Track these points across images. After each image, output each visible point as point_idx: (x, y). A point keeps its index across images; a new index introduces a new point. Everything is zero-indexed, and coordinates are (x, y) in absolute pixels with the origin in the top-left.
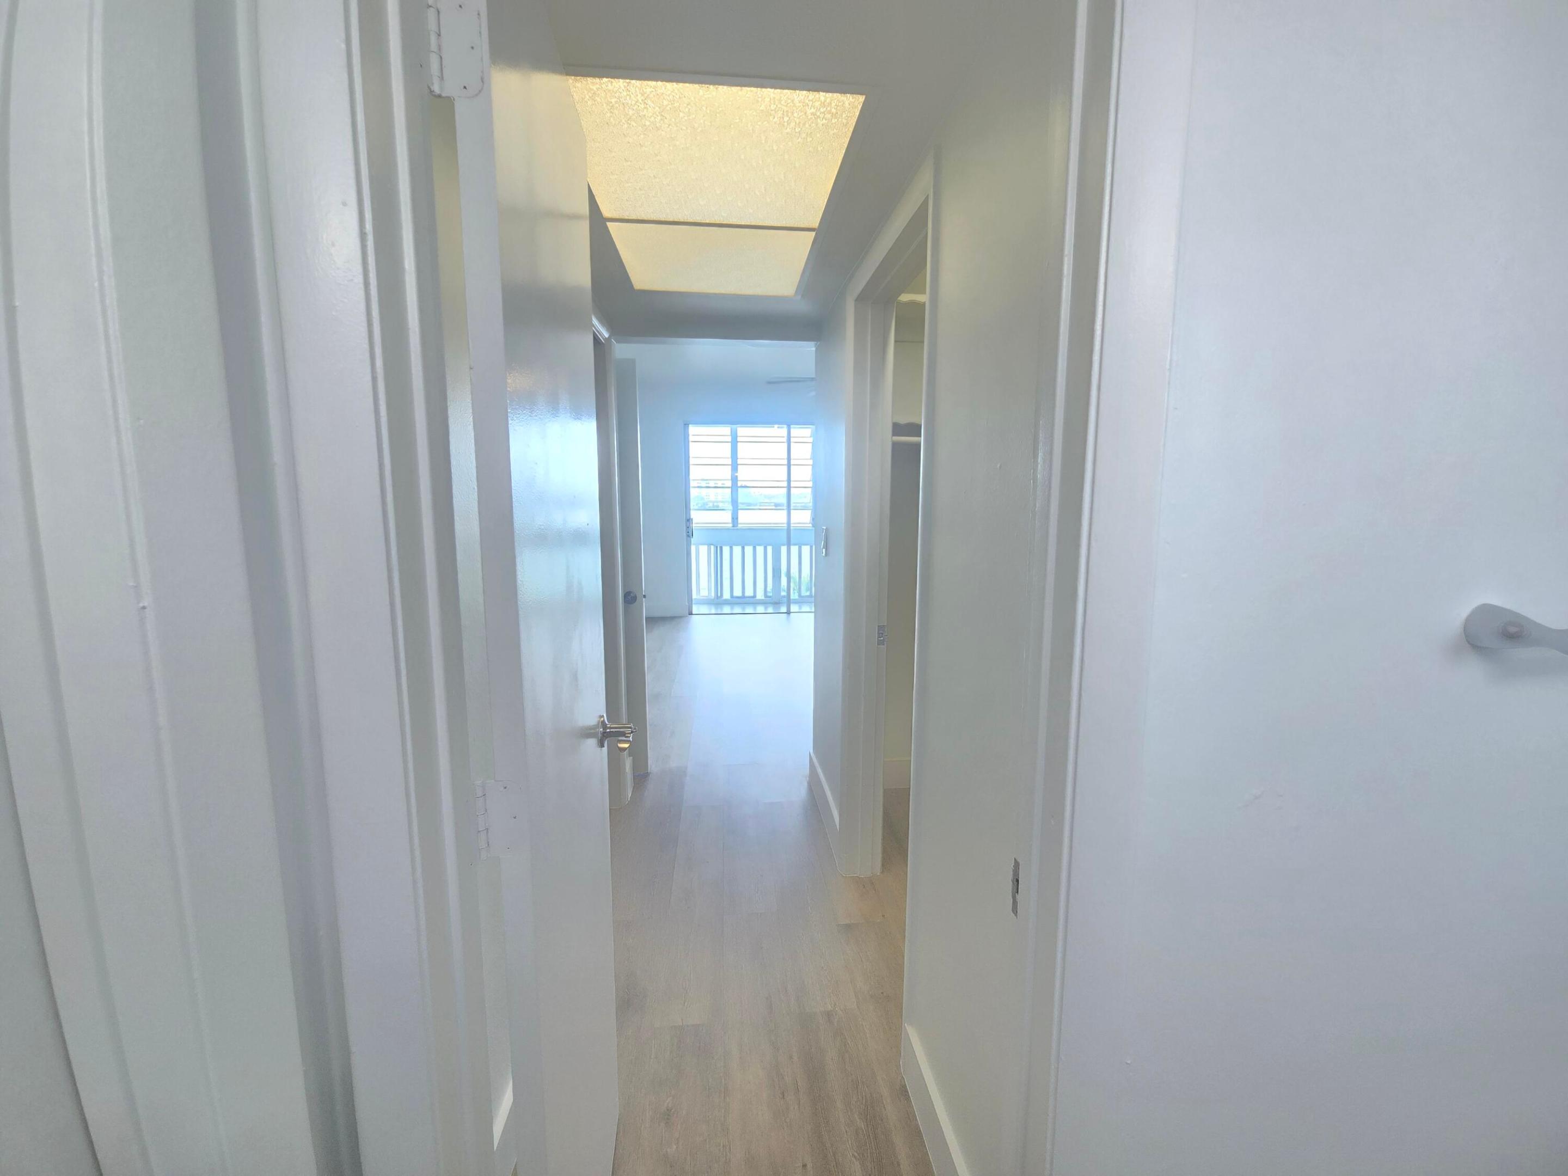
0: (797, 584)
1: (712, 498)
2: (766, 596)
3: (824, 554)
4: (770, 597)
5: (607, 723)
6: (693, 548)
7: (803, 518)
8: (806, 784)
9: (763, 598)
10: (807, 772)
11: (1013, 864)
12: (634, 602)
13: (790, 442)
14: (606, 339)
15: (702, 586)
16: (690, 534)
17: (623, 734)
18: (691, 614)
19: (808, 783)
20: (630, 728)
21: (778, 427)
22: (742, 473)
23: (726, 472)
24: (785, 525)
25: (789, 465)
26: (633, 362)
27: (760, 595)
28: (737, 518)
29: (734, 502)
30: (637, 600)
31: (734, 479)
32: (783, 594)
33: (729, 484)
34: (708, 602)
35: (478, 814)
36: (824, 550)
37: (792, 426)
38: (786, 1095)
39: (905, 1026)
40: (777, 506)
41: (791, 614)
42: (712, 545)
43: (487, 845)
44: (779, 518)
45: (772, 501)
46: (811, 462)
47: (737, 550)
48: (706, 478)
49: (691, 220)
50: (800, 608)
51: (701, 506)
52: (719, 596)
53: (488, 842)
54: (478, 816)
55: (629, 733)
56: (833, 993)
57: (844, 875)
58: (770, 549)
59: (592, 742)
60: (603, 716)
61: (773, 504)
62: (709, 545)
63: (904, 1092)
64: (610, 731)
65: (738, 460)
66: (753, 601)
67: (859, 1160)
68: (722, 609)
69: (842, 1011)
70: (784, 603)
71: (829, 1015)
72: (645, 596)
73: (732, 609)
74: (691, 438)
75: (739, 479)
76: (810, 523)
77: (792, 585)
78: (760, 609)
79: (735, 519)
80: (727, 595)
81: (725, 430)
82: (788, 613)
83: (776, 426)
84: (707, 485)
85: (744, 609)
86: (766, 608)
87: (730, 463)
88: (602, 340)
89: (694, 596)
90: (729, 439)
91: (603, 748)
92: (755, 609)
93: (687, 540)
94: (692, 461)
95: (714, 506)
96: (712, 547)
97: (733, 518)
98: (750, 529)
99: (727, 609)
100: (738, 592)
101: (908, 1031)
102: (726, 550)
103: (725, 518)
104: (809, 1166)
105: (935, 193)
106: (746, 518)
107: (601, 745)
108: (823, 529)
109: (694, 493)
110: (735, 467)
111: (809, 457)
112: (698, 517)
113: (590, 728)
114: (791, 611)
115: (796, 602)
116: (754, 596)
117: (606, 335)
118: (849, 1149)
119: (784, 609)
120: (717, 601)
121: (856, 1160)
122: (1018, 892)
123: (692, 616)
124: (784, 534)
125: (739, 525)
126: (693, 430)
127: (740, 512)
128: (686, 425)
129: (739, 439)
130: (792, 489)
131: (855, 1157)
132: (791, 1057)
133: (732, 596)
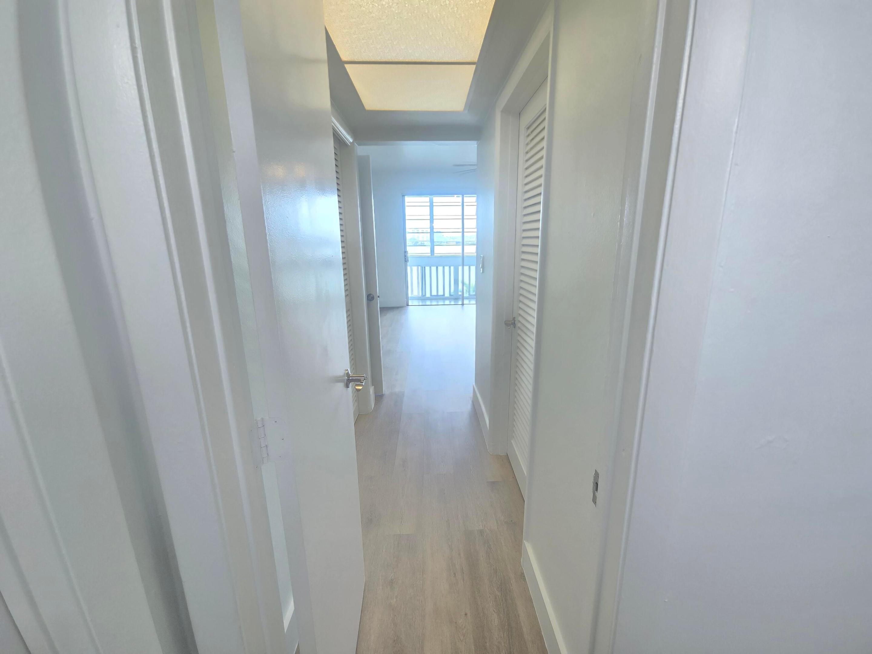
0: (468, 288)
1: (421, 239)
2: (450, 295)
3: (481, 272)
4: (452, 295)
5: (350, 374)
6: (409, 268)
7: (471, 250)
8: (471, 402)
9: (449, 296)
10: (471, 395)
11: (594, 473)
12: (373, 300)
13: (464, 205)
14: (351, 143)
15: (414, 290)
16: (406, 261)
17: (359, 380)
18: (408, 305)
19: (472, 402)
20: (363, 377)
21: (457, 197)
22: (437, 225)
23: (427, 224)
24: (461, 254)
25: (463, 219)
26: (368, 157)
27: (447, 295)
28: (434, 251)
29: (432, 240)
30: (374, 299)
31: (432, 228)
32: (460, 293)
33: (429, 230)
34: (418, 299)
35: (260, 437)
36: (481, 269)
37: (465, 196)
38: (456, 575)
39: (524, 542)
40: (457, 244)
41: (464, 305)
42: (420, 266)
43: (267, 455)
44: (458, 250)
45: (455, 240)
46: (475, 217)
47: (434, 269)
48: (417, 228)
49: (396, 60)
50: (470, 301)
51: (414, 244)
52: (424, 295)
53: (268, 454)
54: (260, 438)
55: (362, 380)
56: (484, 520)
57: (491, 454)
58: (452, 268)
59: (341, 385)
60: (348, 370)
61: (455, 242)
62: (418, 266)
63: (522, 576)
64: (352, 379)
65: (434, 217)
66: (443, 298)
67: (496, 613)
68: (425, 303)
69: (489, 530)
70: (460, 299)
71: (481, 532)
72: (379, 297)
73: (431, 302)
74: (406, 204)
75: (434, 228)
76: (475, 253)
77: (465, 288)
78: (447, 302)
79: (432, 251)
80: (428, 295)
81: (426, 199)
82: (463, 304)
83: (456, 196)
84: (418, 232)
85: (438, 302)
86: (450, 302)
87: (429, 218)
88: (349, 144)
89: (410, 295)
90: (428, 204)
91: (348, 388)
92: (444, 302)
93: (405, 263)
94: (407, 218)
95: (421, 244)
96: (420, 267)
97: (431, 251)
98: (441, 257)
99: (428, 303)
100: (434, 293)
101: (526, 544)
102: (427, 269)
103: (426, 250)
104: (469, 614)
105: (554, 29)
106: (438, 250)
107: (347, 386)
108: (481, 256)
109: (409, 236)
110: (432, 220)
111: (475, 215)
112: (411, 251)
113: (340, 377)
114: (464, 303)
115: (467, 298)
116: (444, 295)
117: (351, 141)
118: (491, 607)
119: (460, 303)
120: (423, 298)
121: (495, 613)
122: (597, 490)
123: (409, 306)
124: (461, 260)
125: (435, 255)
126: (408, 199)
127: (435, 247)
128: (403, 196)
129: (434, 204)
130: (465, 233)
131: (494, 611)
132: (459, 554)
133: (431, 295)
